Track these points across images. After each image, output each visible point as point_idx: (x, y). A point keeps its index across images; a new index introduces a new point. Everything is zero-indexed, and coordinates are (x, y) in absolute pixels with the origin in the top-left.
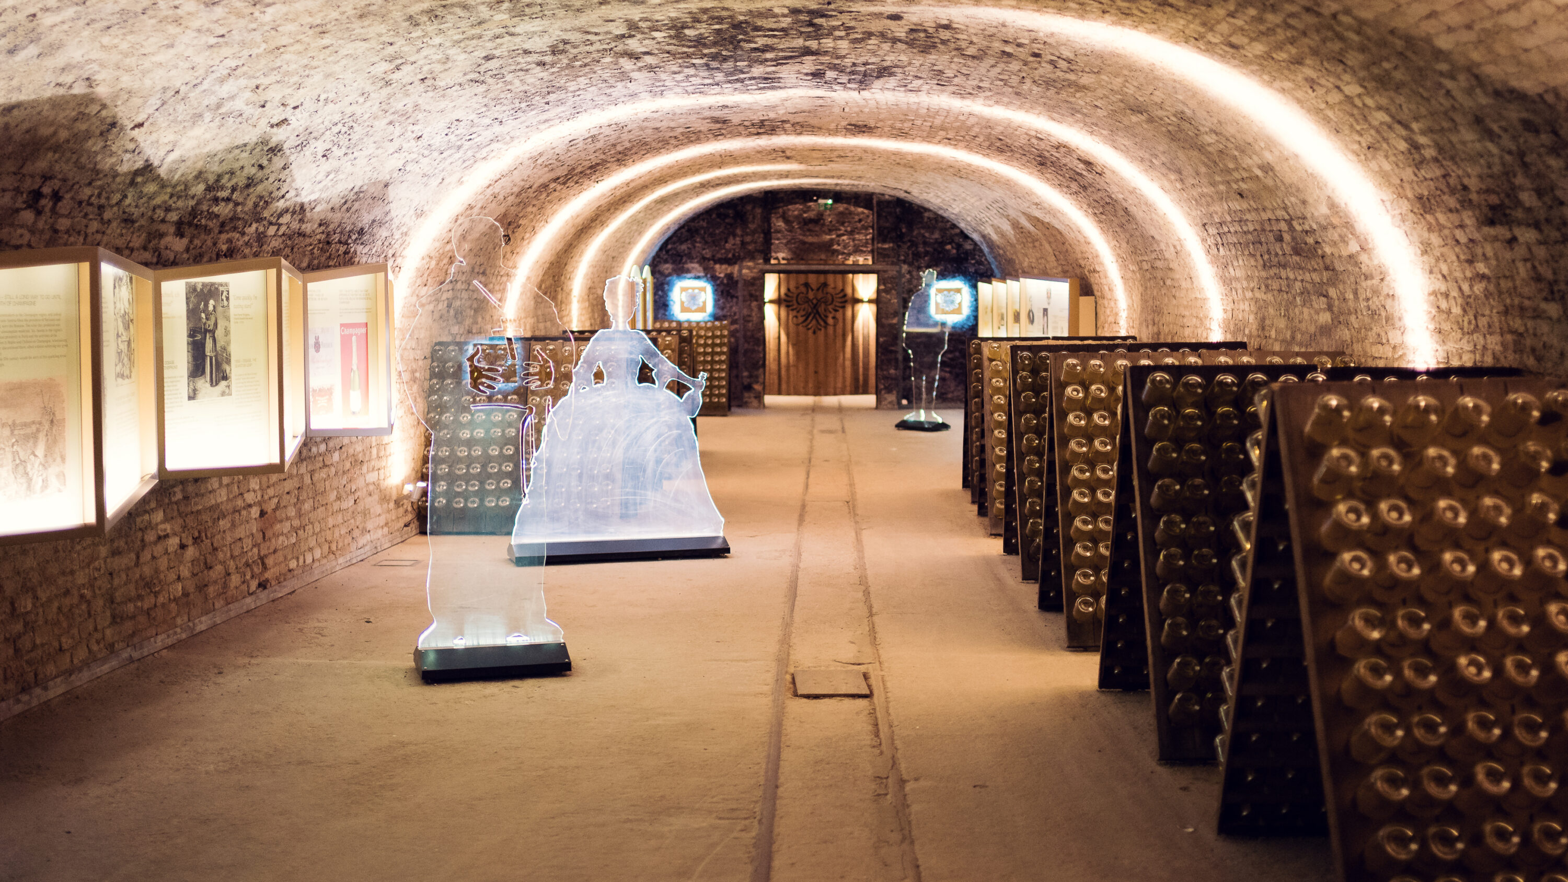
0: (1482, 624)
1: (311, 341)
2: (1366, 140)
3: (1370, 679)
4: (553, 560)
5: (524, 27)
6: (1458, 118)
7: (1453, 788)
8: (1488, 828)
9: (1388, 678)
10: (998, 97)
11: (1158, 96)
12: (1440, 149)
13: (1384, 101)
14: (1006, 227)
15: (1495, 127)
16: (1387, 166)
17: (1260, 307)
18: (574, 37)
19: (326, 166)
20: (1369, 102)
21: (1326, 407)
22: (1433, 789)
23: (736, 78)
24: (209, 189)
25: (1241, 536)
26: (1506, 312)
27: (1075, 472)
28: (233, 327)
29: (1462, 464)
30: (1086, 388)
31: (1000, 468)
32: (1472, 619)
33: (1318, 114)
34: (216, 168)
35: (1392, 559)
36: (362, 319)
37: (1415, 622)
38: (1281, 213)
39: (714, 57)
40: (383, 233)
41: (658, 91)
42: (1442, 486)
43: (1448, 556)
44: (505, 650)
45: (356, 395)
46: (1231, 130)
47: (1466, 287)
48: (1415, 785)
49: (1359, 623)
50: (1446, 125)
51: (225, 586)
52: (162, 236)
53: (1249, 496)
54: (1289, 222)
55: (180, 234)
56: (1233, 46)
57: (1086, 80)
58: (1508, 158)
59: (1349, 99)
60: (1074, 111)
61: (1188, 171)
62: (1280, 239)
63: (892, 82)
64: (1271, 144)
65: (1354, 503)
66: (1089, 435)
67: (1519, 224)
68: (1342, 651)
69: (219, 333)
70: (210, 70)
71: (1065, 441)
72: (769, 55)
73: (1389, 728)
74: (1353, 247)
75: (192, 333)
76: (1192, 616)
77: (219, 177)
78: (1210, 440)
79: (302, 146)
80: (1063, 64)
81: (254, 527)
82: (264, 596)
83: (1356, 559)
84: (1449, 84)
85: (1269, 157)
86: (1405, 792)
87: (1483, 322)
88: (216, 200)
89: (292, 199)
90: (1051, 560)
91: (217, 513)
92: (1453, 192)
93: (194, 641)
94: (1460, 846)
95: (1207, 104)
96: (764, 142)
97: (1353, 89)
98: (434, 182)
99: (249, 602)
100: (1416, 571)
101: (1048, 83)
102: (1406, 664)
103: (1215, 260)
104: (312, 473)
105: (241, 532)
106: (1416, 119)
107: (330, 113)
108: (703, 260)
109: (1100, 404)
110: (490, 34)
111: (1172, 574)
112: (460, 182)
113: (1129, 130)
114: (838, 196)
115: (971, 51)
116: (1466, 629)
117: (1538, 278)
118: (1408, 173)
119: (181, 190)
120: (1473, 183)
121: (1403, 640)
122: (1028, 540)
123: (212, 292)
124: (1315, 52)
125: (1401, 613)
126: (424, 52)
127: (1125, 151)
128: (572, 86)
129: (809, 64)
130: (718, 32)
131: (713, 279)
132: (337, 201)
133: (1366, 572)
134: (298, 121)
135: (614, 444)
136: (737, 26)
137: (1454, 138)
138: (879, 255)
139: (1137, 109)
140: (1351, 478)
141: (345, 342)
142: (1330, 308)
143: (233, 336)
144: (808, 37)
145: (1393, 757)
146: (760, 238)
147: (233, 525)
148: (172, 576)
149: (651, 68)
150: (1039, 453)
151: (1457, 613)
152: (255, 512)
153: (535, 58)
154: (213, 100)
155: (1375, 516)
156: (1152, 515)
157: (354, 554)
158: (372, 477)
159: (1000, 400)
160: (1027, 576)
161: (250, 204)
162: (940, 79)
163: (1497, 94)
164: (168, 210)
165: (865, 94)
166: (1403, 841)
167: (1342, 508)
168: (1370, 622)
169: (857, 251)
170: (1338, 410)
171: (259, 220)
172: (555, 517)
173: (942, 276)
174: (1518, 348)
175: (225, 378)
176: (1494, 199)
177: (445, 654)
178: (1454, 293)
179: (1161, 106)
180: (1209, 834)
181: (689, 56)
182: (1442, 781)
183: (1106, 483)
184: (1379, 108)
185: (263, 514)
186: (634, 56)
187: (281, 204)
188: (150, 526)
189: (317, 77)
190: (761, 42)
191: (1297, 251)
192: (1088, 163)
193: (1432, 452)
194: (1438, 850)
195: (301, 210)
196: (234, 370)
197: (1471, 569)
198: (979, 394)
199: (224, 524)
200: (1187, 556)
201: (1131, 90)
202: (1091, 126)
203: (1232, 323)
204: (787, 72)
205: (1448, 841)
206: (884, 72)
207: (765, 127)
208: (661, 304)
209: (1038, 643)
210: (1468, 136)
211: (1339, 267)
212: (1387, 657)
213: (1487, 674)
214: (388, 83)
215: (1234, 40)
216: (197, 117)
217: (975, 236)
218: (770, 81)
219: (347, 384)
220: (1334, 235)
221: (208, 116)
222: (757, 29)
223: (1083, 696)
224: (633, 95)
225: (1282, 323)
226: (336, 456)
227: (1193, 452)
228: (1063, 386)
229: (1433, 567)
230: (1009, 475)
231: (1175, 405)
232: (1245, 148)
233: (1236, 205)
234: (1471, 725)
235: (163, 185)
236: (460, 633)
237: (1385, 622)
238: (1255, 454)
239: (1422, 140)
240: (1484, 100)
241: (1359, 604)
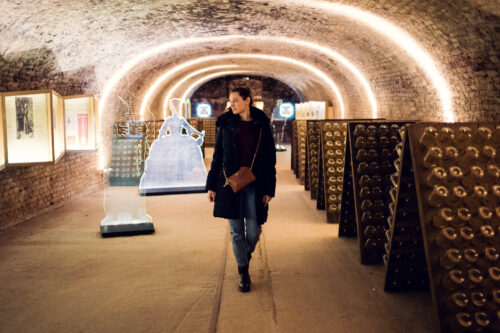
0: (490, 214)
1: (67, 119)
2: (433, 42)
3: (447, 235)
4: (148, 194)
5: (135, 7)
6: (469, 30)
7: (481, 278)
8: (494, 293)
9: (455, 235)
10: (302, 37)
11: (357, 33)
12: (460, 43)
13: (440, 26)
14: (304, 85)
15: (484, 32)
16: (439, 52)
17: (391, 107)
18: (154, 12)
19: (70, 59)
20: (435, 27)
21: (429, 132)
22: (474, 279)
23: (213, 30)
24: (25, 65)
25: (394, 182)
26: (482, 103)
27: (329, 162)
28: (34, 113)
29: (481, 153)
30: (333, 133)
31: (303, 162)
32: (486, 212)
33: (415, 34)
34: (26, 57)
35: (456, 189)
36: (85, 113)
37: (465, 213)
38: (398, 73)
39: (205, 21)
40: (94, 84)
41: (187, 36)
42: (474, 161)
43: (477, 188)
44: (131, 225)
45: (83, 139)
46: (382, 43)
47: (467, 95)
48: (466, 276)
49: (443, 214)
50: (464, 33)
51: (38, 204)
52: (8, 81)
53: (397, 167)
54: (401, 76)
55: (15, 81)
56: (385, 9)
57: (332, 28)
58: (487, 44)
59: (427, 27)
60: (328, 41)
61: (366, 61)
62: (397, 83)
63: (265, 31)
64: (396, 47)
65: (440, 168)
66: (334, 149)
67: (489, 69)
68: (435, 224)
69: (29, 116)
70: (17, 19)
71: (326, 151)
72: (223, 20)
73: (455, 255)
74: (425, 83)
75: (18, 115)
76: (373, 211)
77: (28, 61)
78: (378, 148)
79: (59, 51)
80: (324, 22)
81: (48, 184)
82: (52, 207)
83: (442, 190)
84: (467, 15)
85: (395, 53)
86: (462, 280)
87: (473, 107)
88: (28, 69)
89: (57, 70)
90: (321, 192)
91: (33, 179)
92: (464, 59)
93: (26, 223)
94: (484, 300)
95: (375, 35)
96: (225, 56)
97: (428, 23)
98: (111, 67)
99: (47, 210)
100: (465, 194)
101: (319, 30)
102: (462, 230)
103: (375, 92)
104: (70, 165)
105: (43, 185)
106: (453, 32)
107: (68, 39)
108: (207, 98)
109: (337, 138)
110: (123, 10)
111: (366, 196)
112: (121, 67)
113: (346, 47)
114: (251, 77)
115: (292, 18)
116: (484, 216)
117: (495, 89)
118: (447, 54)
119: (13, 64)
120: (472, 55)
121: (461, 221)
122: (313, 186)
123: (26, 101)
124: (416, 8)
125: (459, 210)
126: (101, 16)
127: (344, 55)
128: (156, 32)
129: (237, 24)
130: (205, 11)
131: (211, 104)
132: (75, 72)
133: (445, 195)
134: (56, 41)
135: (174, 155)
136: (211, 8)
137: (467, 38)
138: (263, 96)
139: (349, 39)
140: (439, 159)
141: (80, 121)
142: (415, 105)
143: (34, 117)
144: (236, 13)
145: (457, 266)
146: (225, 91)
147: (40, 183)
148: (16, 201)
149: (183, 26)
150: (316, 156)
151: (481, 210)
152: (48, 179)
153: (141, 20)
154: (21, 31)
155: (448, 173)
156: (358, 176)
157: (86, 193)
158: (92, 167)
159: (303, 139)
160: (313, 198)
161: (42, 71)
162: (282, 30)
163: (487, 18)
164: (9, 72)
165: (257, 37)
166: (462, 299)
167: (436, 170)
168: (448, 214)
169: (257, 94)
170: (433, 133)
171: (46, 77)
172: (154, 179)
173: (284, 102)
174: (486, 115)
175: (31, 131)
176: (480, 61)
177: (110, 227)
178: (462, 97)
179: (357, 36)
180: (381, 292)
181: (195, 21)
182: (476, 275)
183: (340, 165)
184: (438, 29)
185: (51, 179)
186: (176, 20)
187: (54, 72)
188: (7, 183)
189: (61, 24)
190: (220, 15)
191: (404, 86)
192: (331, 61)
193: (470, 148)
194: (476, 303)
195: (62, 75)
196: (35, 129)
197: (486, 193)
198: (296, 138)
199: (36, 183)
200: (371, 190)
201: (347, 31)
202: (333, 46)
203: (381, 112)
204: (230, 28)
205: (479, 298)
206: (263, 27)
207: (225, 50)
208: (194, 112)
209: (316, 220)
210: (472, 36)
211: (419, 91)
212: (453, 228)
213: (492, 233)
214: (89, 28)
215: (386, 6)
216: (16, 37)
217: (295, 89)
218: (225, 32)
219: (80, 135)
220: (417, 80)
221: (20, 37)
222: (218, 9)
223: (333, 239)
224: (178, 37)
225: (398, 112)
226: (79, 160)
227: (372, 153)
228: (324, 132)
229: (471, 192)
230: (306, 164)
231: (366, 136)
232: (386, 50)
233: (382, 72)
234: (487, 253)
235: (6, 62)
236: (115, 219)
237: (454, 214)
238: (399, 152)
239: (454, 40)
240: (480, 21)
241: (442, 207)
